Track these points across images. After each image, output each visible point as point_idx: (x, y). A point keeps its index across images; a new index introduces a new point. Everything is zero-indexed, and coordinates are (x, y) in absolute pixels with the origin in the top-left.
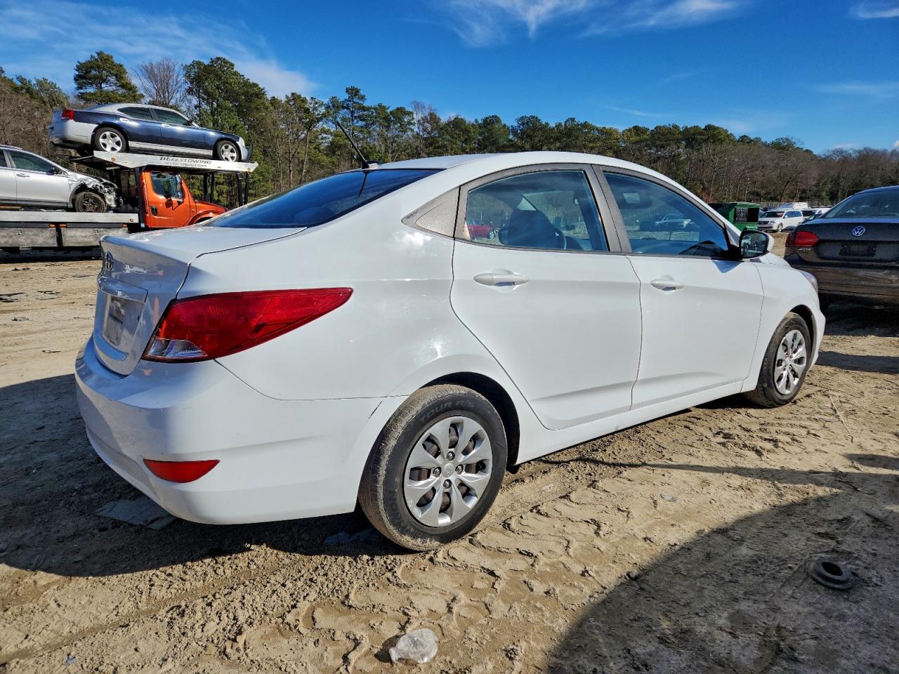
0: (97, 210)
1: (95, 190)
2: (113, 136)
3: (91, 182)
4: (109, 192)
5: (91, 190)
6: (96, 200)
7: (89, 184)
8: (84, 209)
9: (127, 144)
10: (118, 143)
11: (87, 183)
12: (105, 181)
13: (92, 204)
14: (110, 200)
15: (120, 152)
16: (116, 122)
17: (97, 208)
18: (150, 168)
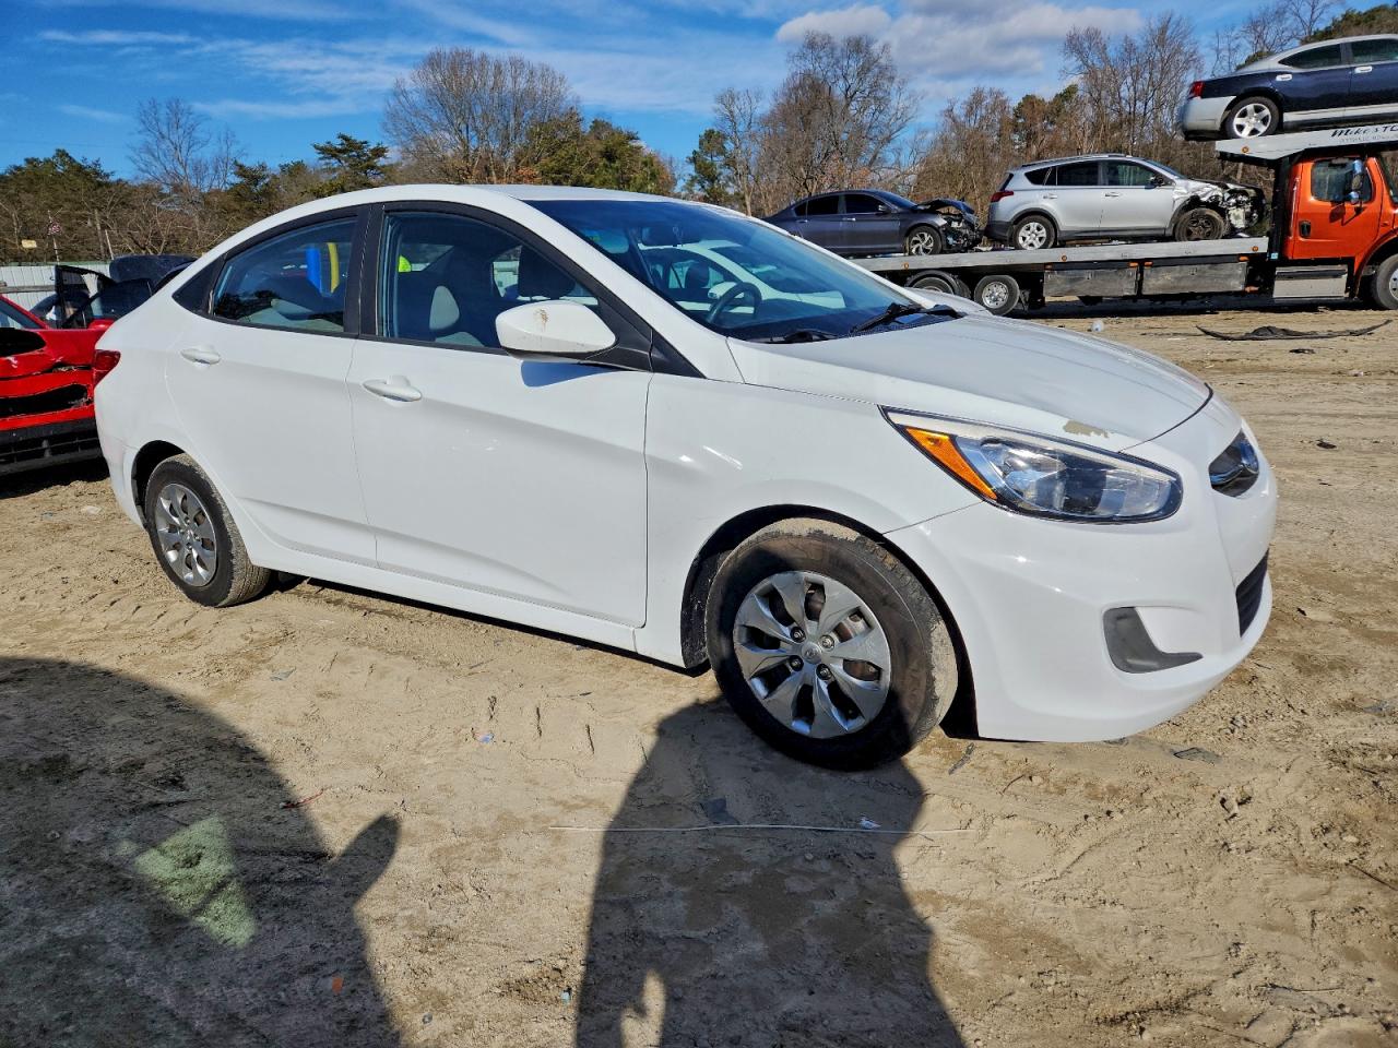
0: (1208, 236)
1: (1214, 204)
2: (1258, 110)
3: (1207, 191)
4: (1238, 205)
5: (1207, 204)
6: (1210, 219)
7: (1204, 196)
8: (1189, 236)
9: (1281, 117)
10: (1264, 121)
11: (1200, 194)
12: (1231, 186)
13: (1203, 227)
14: (1237, 218)
15: (1266, 134)
16: (1268, 85)
17: (1209, 232)
18: (1309, 154)
